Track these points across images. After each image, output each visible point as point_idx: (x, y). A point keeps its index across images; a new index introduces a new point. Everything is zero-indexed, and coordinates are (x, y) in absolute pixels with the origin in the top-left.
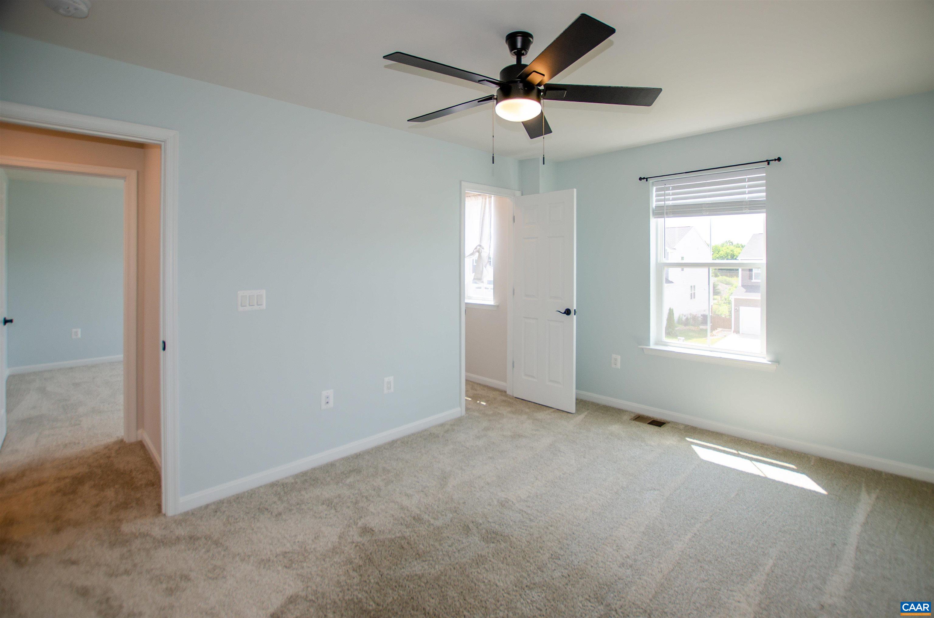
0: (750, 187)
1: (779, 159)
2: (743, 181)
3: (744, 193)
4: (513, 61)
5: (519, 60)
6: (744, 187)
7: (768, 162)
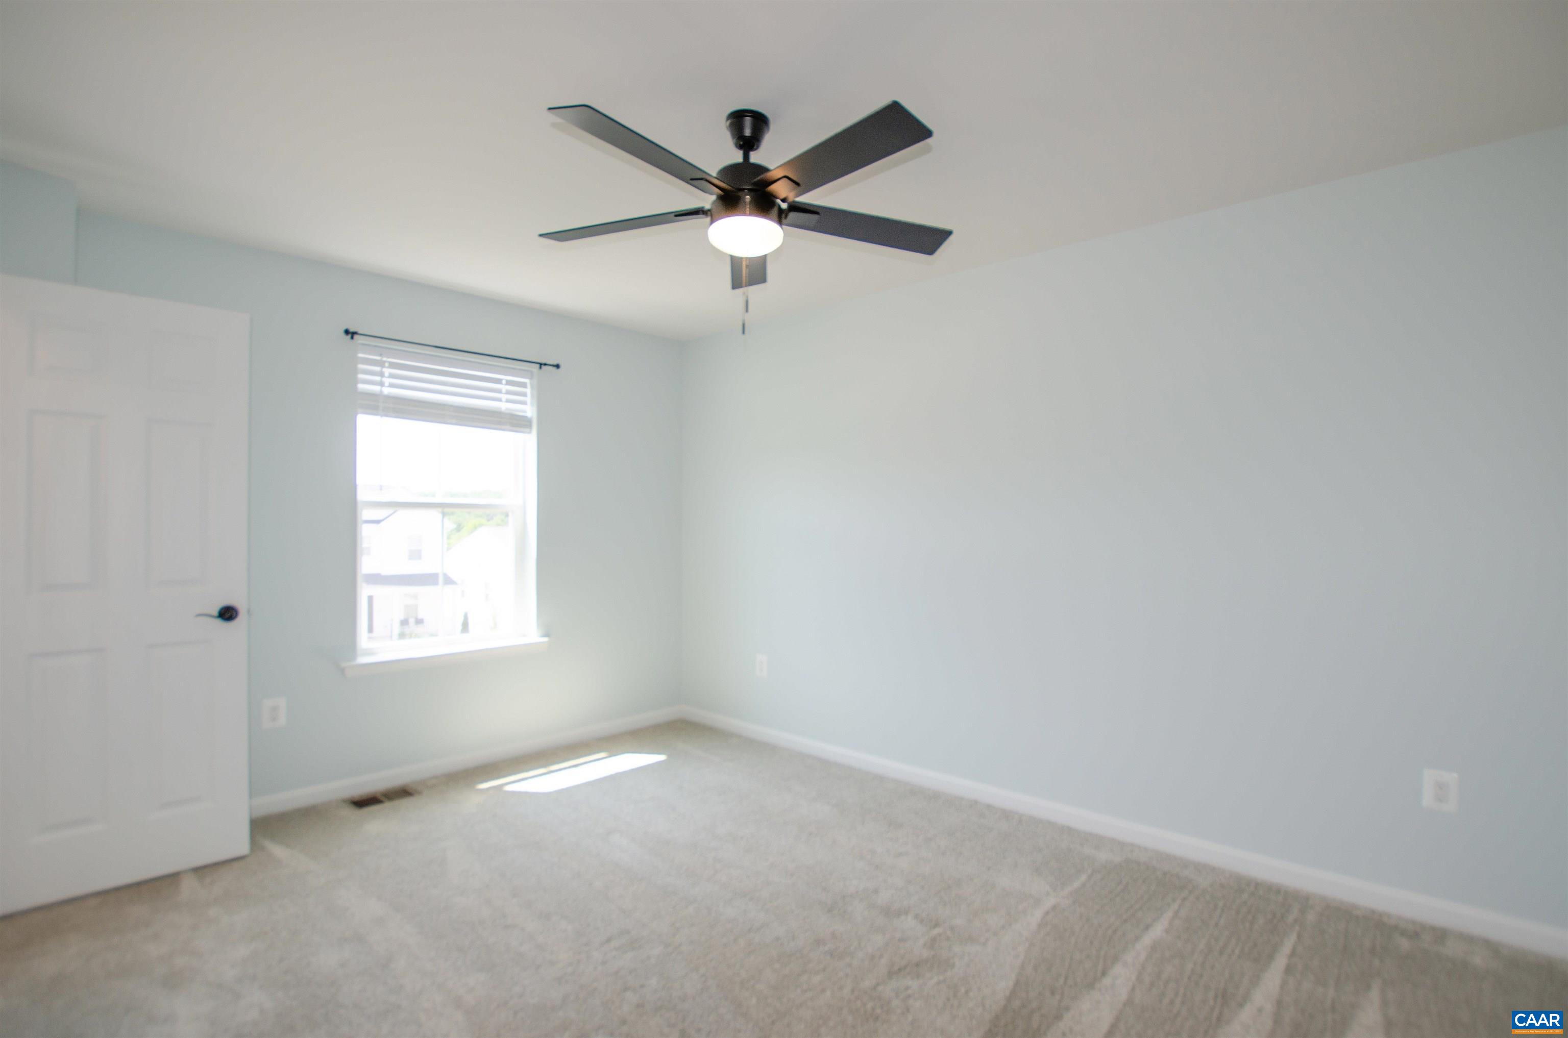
0: (508, 392)
1: (558, 366)
2: (499, 381)
3: (500, 400)
4: (737, 157)
5: (746, 157)
6: (499, 391)
7: (541, 365)
